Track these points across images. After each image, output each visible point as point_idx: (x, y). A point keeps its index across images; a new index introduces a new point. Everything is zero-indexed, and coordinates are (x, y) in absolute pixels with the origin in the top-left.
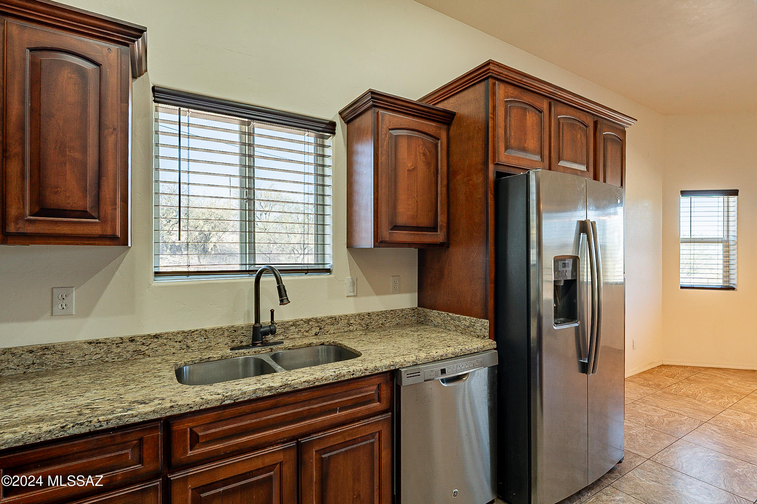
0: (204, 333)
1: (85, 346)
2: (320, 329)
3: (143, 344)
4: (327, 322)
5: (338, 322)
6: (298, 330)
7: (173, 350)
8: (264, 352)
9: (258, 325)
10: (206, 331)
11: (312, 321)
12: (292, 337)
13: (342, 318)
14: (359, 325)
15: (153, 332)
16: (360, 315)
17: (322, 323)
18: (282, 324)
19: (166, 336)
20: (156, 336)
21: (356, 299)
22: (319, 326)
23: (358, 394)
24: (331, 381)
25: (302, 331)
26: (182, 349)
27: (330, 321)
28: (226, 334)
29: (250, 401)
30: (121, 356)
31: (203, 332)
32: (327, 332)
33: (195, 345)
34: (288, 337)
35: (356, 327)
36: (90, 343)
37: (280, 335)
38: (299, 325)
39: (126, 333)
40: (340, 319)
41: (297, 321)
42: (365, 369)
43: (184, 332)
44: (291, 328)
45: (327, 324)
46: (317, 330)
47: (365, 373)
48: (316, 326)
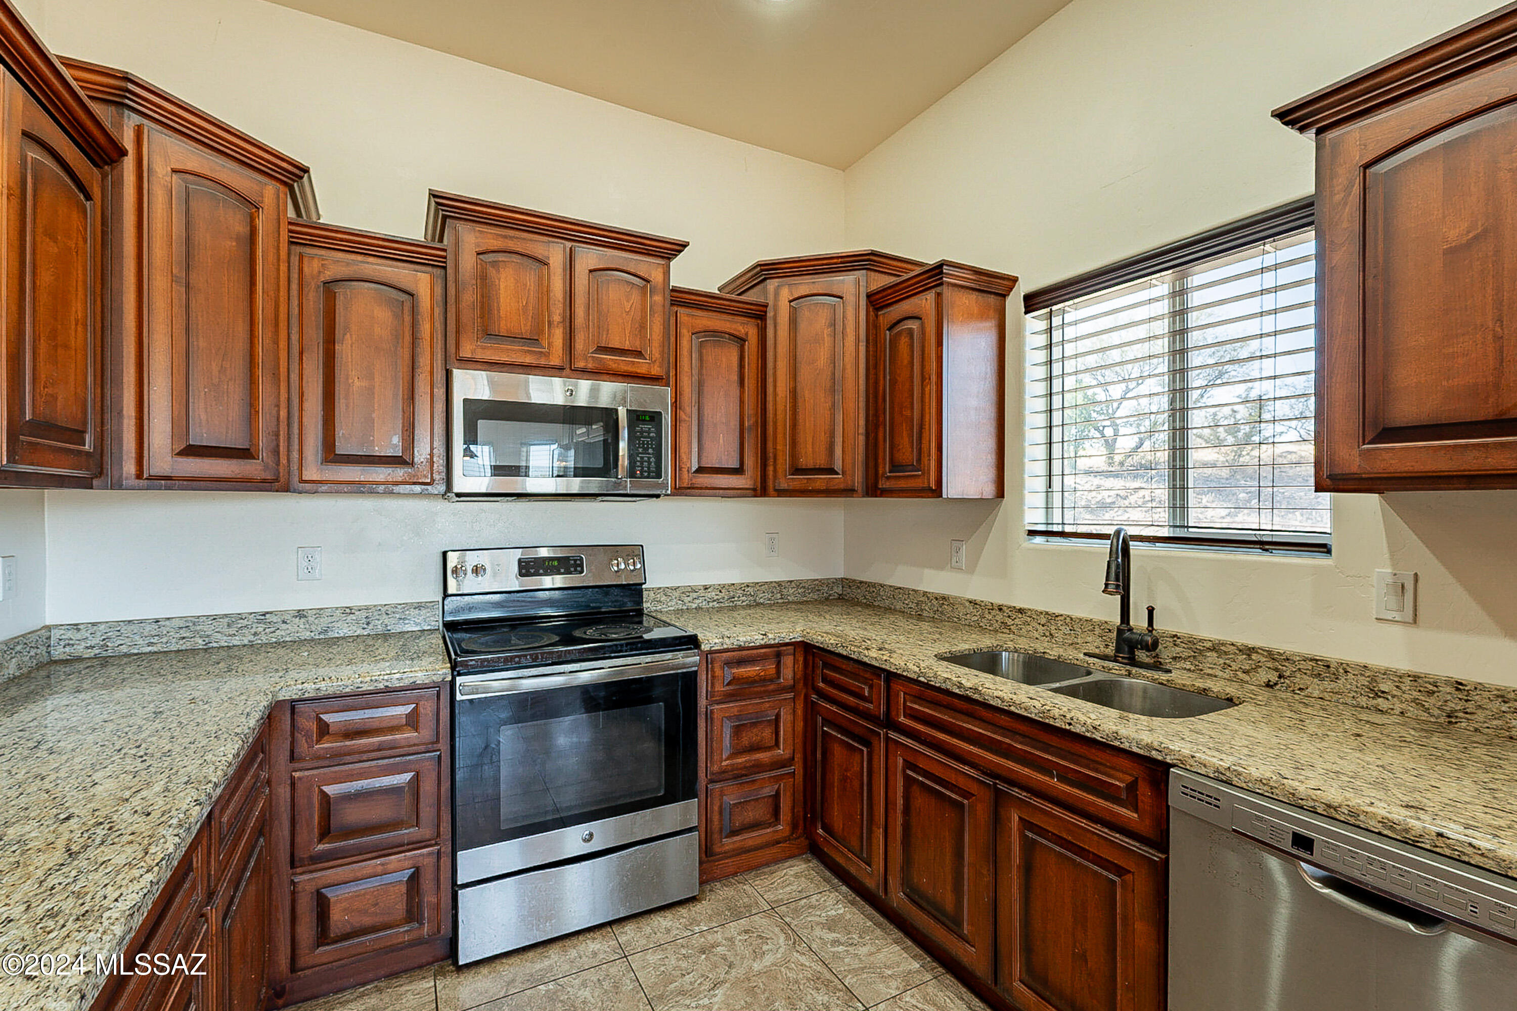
0: (1070, 621)
1: (967, 604)
2: (1280, 677)
3: (1009, 617)
4: (1301, 667)
5: (1334, 674)
6: (1225, 663)
7: (1036, 635)
8: (1117, 672)
9: (1124, 627)
10: (1071, 619)
11: (1257, 652)
12: (1210, 671)
13: (1349, 669)
14: (1413, 704)
15: (1019, 605)
16: (1419, 677)
17: (1287, 664)
18: (1190, 642)
19: (1029, 613)
20: (1021, 611)
21: (1412, 631)
22: (1276, 670)
23: (1090, 769)
24: (1033, 716)
25: (1234, 668)
26: (1044, 635)
27: (1310, 668)
28: (1097, 631)
29: (939, 689)
30: (991, 625)
31: (1068, 620)
32: (1300, 689)
33: (1059, 636)
34: (1201, 670)
35: (1404, 706)
36: (971, 602)
37: (1185, 659)
38: (1226, 653)
39: (998, 601)
40: (1341, 671)
41: (1223, 644)
42: (1094, 728)
43: (1047, 613)
44: (1208, 654)
45: (1299, 669)
46: (1273, 677)
47: (1093, 733)
48: (1269, 668)
